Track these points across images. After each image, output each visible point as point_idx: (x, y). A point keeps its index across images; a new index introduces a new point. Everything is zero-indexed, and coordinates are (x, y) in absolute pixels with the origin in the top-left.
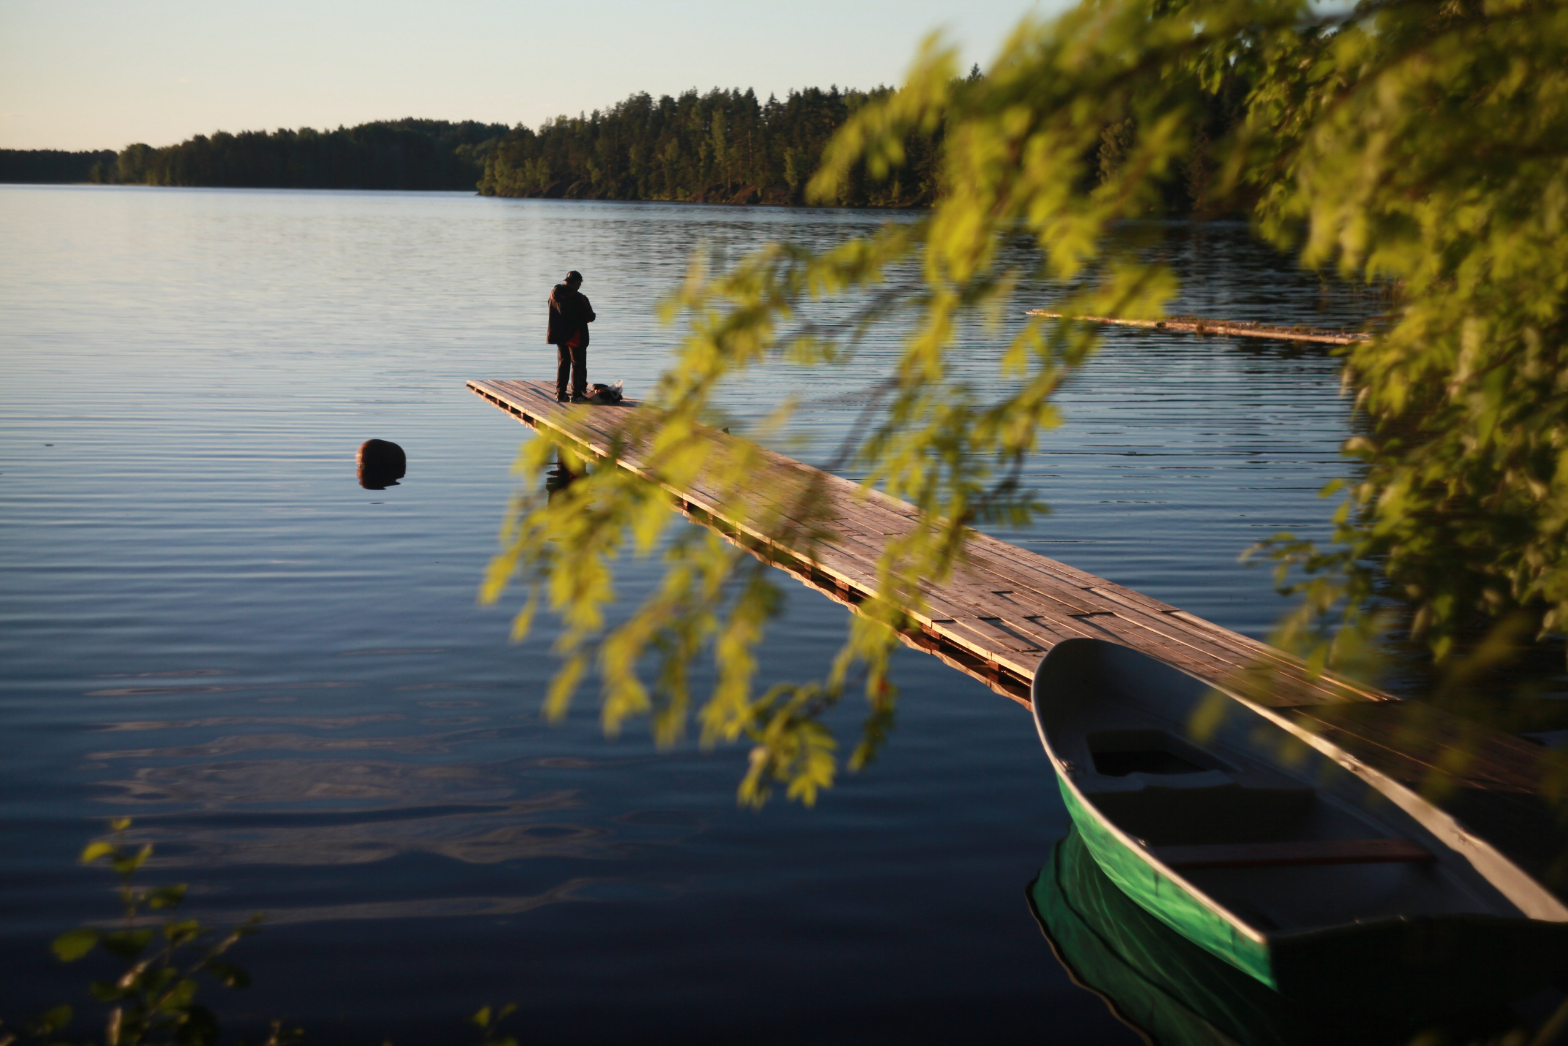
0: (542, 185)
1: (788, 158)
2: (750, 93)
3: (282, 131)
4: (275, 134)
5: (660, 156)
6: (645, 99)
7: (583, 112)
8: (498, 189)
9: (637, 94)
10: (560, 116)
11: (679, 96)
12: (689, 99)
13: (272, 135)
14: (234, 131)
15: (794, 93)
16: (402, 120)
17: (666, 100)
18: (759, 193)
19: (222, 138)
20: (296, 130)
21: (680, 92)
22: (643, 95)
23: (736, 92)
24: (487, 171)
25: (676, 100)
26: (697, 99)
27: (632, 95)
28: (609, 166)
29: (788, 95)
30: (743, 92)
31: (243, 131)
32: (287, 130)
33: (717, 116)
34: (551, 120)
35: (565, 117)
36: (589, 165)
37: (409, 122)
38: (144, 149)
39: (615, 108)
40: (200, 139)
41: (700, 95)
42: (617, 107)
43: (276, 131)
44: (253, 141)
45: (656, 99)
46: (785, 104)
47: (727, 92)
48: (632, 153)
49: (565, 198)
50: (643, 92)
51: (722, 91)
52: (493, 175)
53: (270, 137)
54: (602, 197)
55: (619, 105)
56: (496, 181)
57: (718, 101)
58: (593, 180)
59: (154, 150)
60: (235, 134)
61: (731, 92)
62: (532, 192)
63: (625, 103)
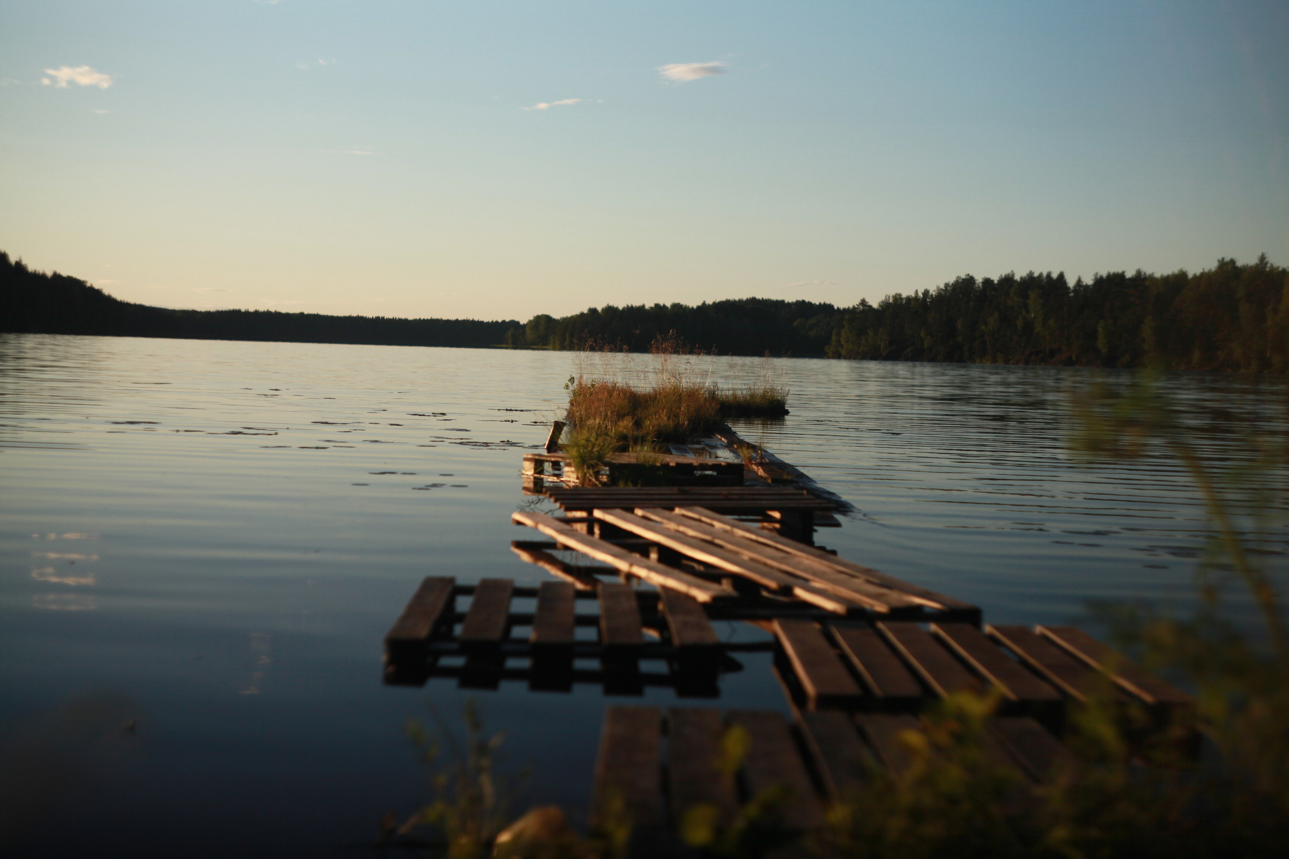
0: (882, 349)
1: (1100, 329)
2: (1061, 276)
3: (657, 305)
4: (651, 308)
5: (983, 327)
6: (970, 280)
7: (917, 291)
8: (843, 353)
9: (963, 276)
10: (896, 294)
11: (998, 279)
12: (1008, 280)
13: (649, 309)
14: (621, 305)
15: (1098, 276)
16: (747, 299)
17: (987, 282)
18: (1074, 358)
19: (610, 311)
20: (668, 305)
21: (999, 275)
22: (969, 278)
23: (1049, 275)
24: (834, 338)
25: (996, 282)
26: (1016, 281)
27: (958, 277)
28: (940, 334)
29: (1093, 278)
30: (1055, 276)
31: (627, 306)
32: (662, 304)
33: (1032, 295)
34: (889, 297)
35: (900, 295)
36: (922, 334)
37: (753, 300)
38: (548, 318)
39: (944, 288)
40: (593, 311)
41: (1017, 277)
42: (946, 287)
43: (653, 306)
44: (635, 314)
45: (979, 279)
46: (1091, 285)
47: (1041, 275)
48: (959, 325)
49: (902, 360)
50: (969, 275)
51: (1036, 275)
52: (839, 341)
53: (648, 310)
54: (933, 359)
55: (947, 285)
56: (842, 346)
57: (1032, 282)
58: (926, 345)
59: (554, 320)
60: (621, 308)
61: (1045, 274)
62: (874, 355)
63: (952, 284)
